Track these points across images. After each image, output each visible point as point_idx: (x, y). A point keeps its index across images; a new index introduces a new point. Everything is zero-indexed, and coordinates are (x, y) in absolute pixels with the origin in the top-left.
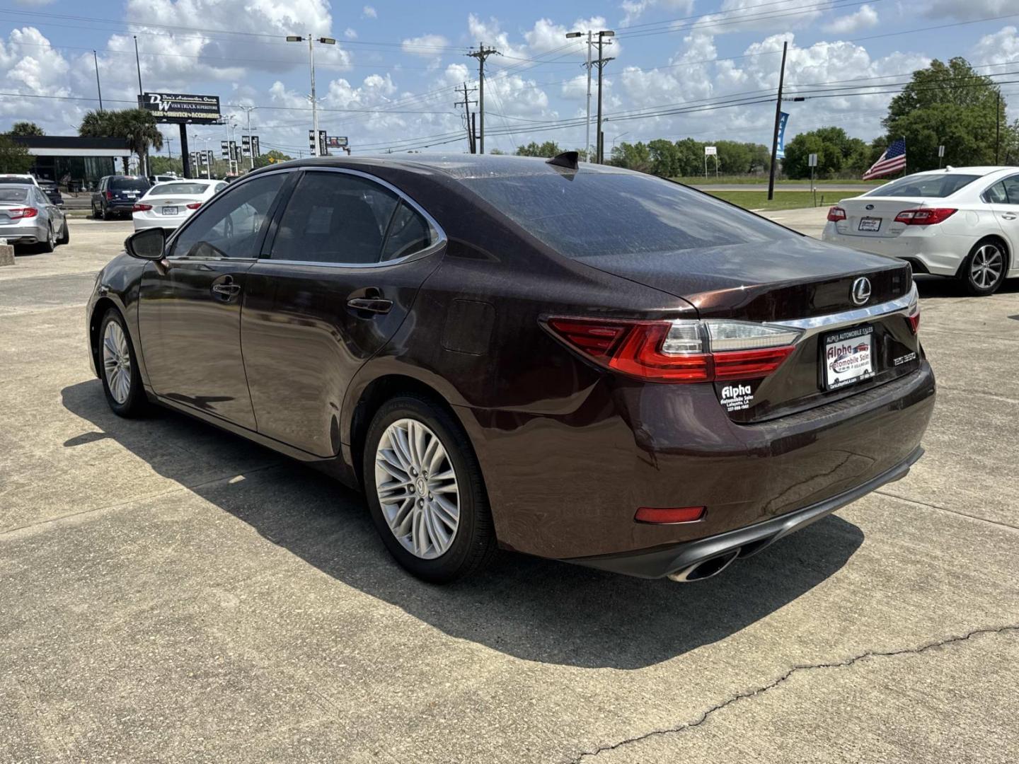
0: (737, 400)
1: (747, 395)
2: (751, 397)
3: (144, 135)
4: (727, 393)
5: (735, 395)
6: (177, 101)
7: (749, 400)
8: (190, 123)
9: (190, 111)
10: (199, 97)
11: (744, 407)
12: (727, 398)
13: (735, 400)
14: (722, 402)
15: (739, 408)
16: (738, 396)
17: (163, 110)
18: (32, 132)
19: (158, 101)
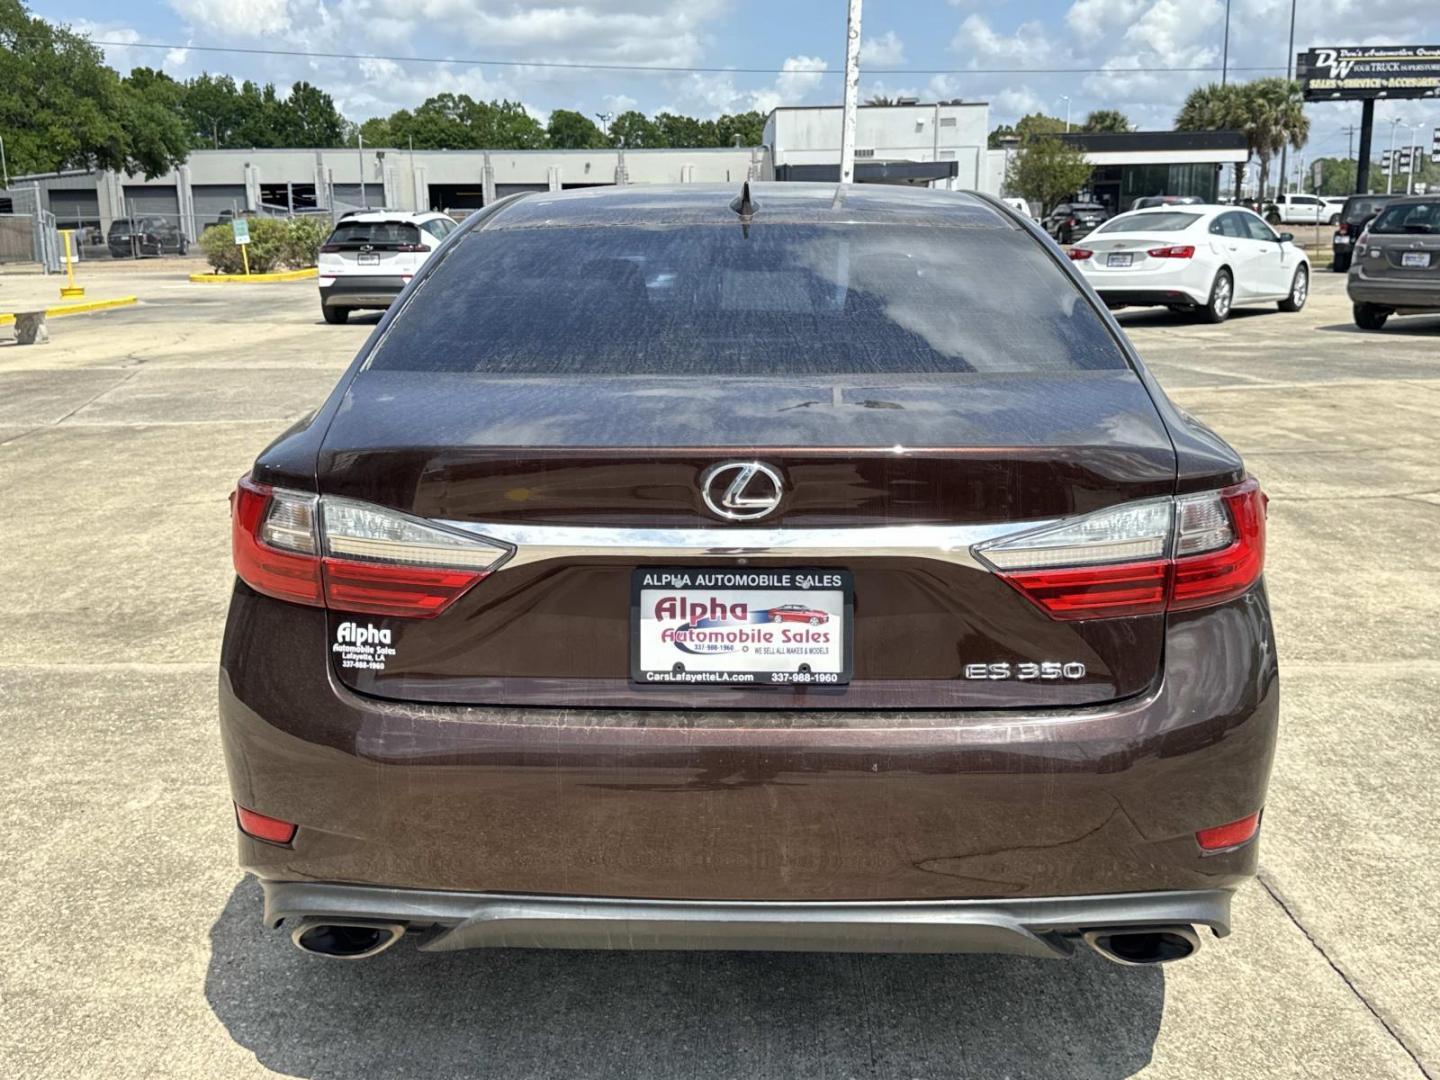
0: (362, 649)
1: (382, 645)
2: (392, 652)
3: (1276, 123)
4: (347, 633)
5: (360, 641)
6: (1363, 60)
7: (386, 656)
8: (1384, 98)
9: (1387, 75)
10: (1408, 48)
11: (374, 666)
12: (345, 643)
13: (358, 650)
14: (336, 648)
15: (363, 665)
16: (365, 643)
17: (1338, 77)
18: (1111, 127)
19: (1331, 62)
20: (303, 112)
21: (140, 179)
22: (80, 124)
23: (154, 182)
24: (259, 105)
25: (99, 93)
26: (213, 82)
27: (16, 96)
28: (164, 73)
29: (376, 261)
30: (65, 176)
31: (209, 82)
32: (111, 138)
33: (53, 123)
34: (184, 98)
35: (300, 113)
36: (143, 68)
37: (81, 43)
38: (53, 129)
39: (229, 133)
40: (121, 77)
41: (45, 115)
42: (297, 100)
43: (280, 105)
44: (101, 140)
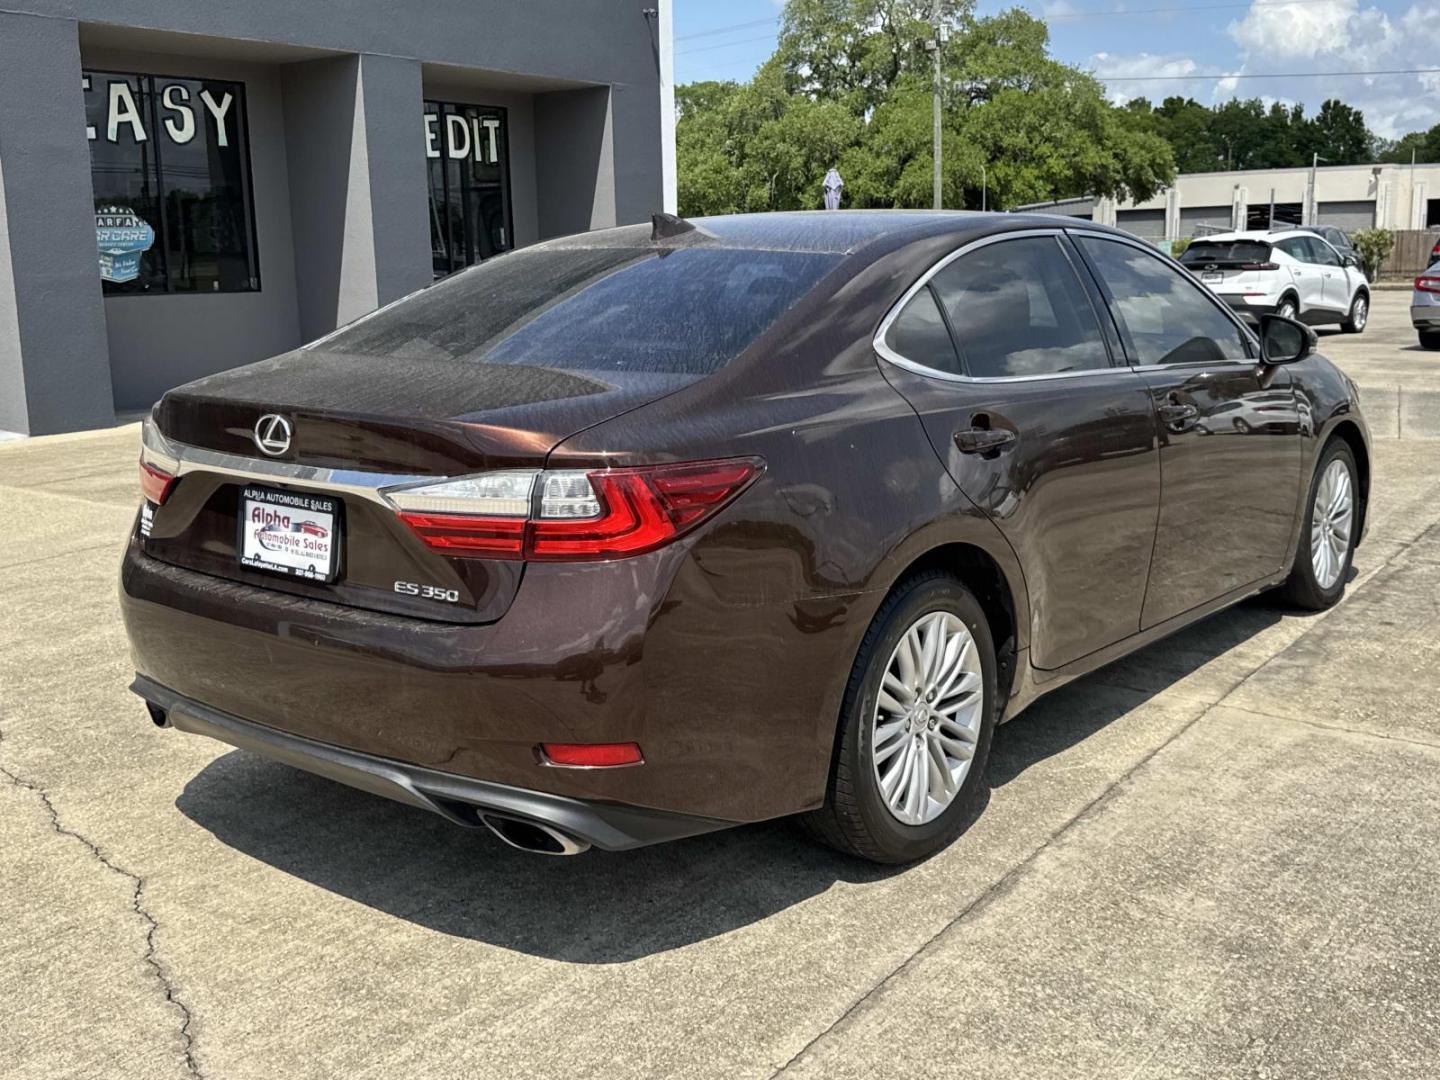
20: (1329, 130)
21: (1128, 204)
22: (1075, 155)
23: (1144, 205)
24: (1284, 126)
25: (1097, 125)
26: (1242, 106)
27: (1022, 133)
28: (1195, 101)
29: (1219, 280)
30: (1062, 204)
31: (1238, 106)
32: (1104, 167)
33: (1051, 156)
34: (1210, 123)
35: (1325, 132)
36: (1175, 97)
37: (1086, 79)
38: (1050, 161)
39: (1251, 154)
40: (1153, 107)
41: (1045, 149)
42: (1325, 118)
43: (1306, 124)
44: (1091, 168)
